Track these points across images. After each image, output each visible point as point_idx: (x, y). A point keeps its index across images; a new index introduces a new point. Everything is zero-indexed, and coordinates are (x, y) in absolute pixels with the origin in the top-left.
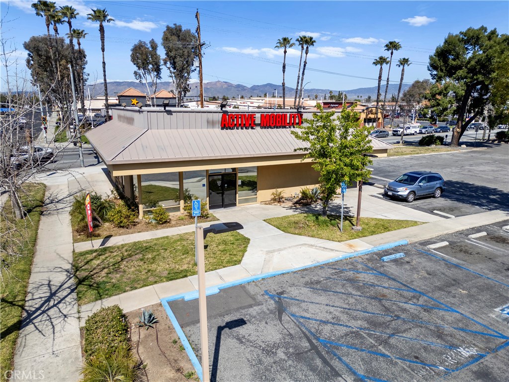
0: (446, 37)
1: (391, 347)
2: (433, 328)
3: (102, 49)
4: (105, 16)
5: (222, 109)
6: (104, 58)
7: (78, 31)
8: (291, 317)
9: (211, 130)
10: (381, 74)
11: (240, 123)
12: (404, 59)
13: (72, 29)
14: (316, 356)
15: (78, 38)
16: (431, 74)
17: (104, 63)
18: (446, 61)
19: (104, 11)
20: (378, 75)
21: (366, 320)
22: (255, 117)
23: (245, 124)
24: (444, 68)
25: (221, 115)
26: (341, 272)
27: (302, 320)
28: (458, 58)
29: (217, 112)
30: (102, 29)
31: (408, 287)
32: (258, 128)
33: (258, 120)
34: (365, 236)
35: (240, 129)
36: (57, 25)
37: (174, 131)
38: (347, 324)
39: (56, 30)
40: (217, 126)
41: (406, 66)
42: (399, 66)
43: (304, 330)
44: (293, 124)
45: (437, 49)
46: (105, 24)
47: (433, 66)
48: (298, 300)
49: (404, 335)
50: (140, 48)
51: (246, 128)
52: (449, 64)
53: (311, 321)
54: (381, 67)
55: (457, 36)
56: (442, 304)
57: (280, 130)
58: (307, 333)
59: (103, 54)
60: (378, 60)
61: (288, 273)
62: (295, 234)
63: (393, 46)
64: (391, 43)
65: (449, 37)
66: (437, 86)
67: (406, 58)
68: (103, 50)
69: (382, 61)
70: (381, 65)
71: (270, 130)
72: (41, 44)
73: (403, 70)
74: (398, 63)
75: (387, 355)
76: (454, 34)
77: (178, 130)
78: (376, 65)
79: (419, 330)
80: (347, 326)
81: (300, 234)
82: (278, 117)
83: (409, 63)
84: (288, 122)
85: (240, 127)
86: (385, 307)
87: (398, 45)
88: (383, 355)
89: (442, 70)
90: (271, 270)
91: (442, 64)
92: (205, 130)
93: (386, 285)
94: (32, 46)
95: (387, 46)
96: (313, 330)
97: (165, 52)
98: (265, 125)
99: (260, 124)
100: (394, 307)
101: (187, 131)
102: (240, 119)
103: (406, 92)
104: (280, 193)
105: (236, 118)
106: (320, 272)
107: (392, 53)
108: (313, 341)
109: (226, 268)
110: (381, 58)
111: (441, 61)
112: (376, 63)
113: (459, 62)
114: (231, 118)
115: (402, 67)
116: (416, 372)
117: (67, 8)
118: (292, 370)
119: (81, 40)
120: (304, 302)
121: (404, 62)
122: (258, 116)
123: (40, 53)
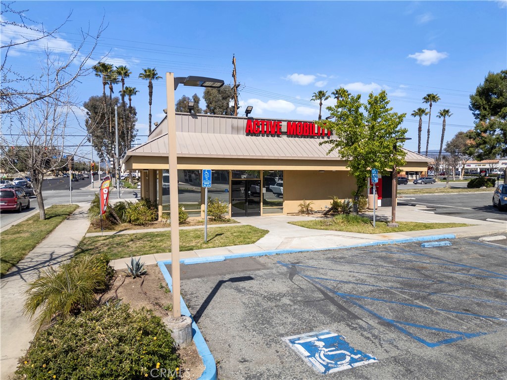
0: (487, 77)
1: (430, 301)
2: (489, 290)
3: (149, 102)
4: (154, 75)
5: (247, 116)
6: (150, 110)
7: (130, 88)
8: (305, 278)
9: (236, 136)
10: (421, 125)
11: (265, 130)
12: (444, 110)
13: (125, 86)
14: (329, 303)
15: (130, 95)
16: (473, 114)
17: (150, 115)
18: (488, 99)
19: (153, 70)
20: (418, 127)
21: (398, 283)
22: (281, 125)
23: (270, 132)
24: (487, 107)
25: (246, 121)
26: (372, 252)
27: (317, 280)
28: (501, 95)
29: (242, 118)
30: (151, 86)
31: (454, 263)
32: (285, 137)
33: (284, 129)
34: (403, 231)
35: (265, 136)
36: (113, 85)
37: (199, 134)
38: (374, 284)
39: (111, 89)
40: (242, 132)
41: (447, 117)
42: (440, 117)
43: (319, 286)
44: (322, 134)
45: (478, 88)
46: (154, 82)
47: (475, 106)
48: (316, 268)
49: (450, 294)
50: (183, 102)
51: (272, 136)
52: (492, 102)
53: (328, 281)
54: (421, 118)
55: (498, 74)
56: (501, 275)
57: (308, 140)
58: (322, 288)
59: (150, 107)
60: (417, 111)
61: (308, 252)
62: (321, 229)
63: (431, 98)
64: (429, 95)
65: (490, 76)
66: (482, 125)
67: (447, 109)
68: (150, 104)
69: (421, 112)
70: (420, 115)
71: (297, 139)
72: (98, 103)
73: (444, 121)
74: (439, 114)
75: (426, 307)
76: (495, 73)
77: (202, 134)
78: (415, 116)
79: (470, 291)
80: (374, 286)
81: (326, 229)
82: (305, 126)
83: (450, 114)
84: (316, 132)
85: (265, 135)
86: (425, 275)
87: (436, 97)
88: (421, 307)
89: (485, 109)
90: (288, 248)
91: (484, 102)
92: (230, 136)
93: (428, 261)
94: (90, 105)
95: (424, 98)
96: (330, 287)
97: (206, 105)
98: (292, 133)
99: (287, 132)
100: (436, 275)
101: (211, 135)
102: (265, 126)
103: (449, 142)
104: (309, 204)
105: (261, 124)
106: (345, 252)
107: (431, 106)
108: (329, 294)
109: (237, 246)
110: (420, 110)
111: (483, 99)
112: (414, 115)
113: (503, 99)
114: (257, 124)
115: (442, 118)
116: (466, 321)
117: (122, 68)
118: (297, 311)
119: (132, 97)
120: (323, 269)
121: (445, 113)
122: (284, 124)
123: (96, 110)
